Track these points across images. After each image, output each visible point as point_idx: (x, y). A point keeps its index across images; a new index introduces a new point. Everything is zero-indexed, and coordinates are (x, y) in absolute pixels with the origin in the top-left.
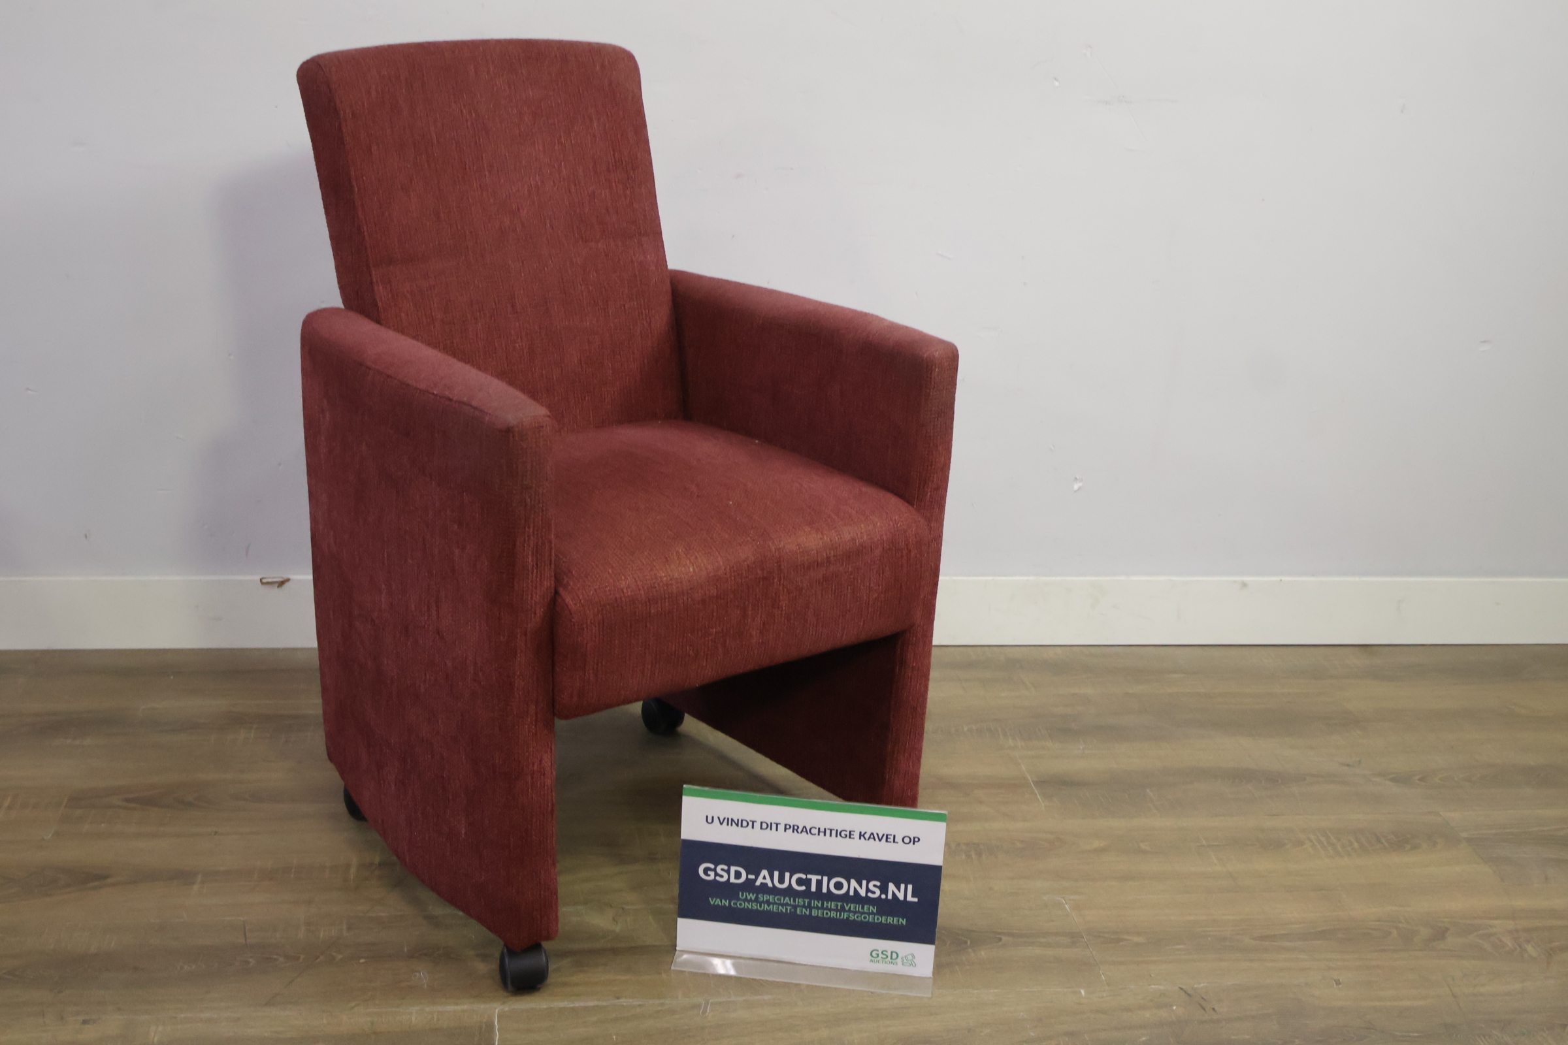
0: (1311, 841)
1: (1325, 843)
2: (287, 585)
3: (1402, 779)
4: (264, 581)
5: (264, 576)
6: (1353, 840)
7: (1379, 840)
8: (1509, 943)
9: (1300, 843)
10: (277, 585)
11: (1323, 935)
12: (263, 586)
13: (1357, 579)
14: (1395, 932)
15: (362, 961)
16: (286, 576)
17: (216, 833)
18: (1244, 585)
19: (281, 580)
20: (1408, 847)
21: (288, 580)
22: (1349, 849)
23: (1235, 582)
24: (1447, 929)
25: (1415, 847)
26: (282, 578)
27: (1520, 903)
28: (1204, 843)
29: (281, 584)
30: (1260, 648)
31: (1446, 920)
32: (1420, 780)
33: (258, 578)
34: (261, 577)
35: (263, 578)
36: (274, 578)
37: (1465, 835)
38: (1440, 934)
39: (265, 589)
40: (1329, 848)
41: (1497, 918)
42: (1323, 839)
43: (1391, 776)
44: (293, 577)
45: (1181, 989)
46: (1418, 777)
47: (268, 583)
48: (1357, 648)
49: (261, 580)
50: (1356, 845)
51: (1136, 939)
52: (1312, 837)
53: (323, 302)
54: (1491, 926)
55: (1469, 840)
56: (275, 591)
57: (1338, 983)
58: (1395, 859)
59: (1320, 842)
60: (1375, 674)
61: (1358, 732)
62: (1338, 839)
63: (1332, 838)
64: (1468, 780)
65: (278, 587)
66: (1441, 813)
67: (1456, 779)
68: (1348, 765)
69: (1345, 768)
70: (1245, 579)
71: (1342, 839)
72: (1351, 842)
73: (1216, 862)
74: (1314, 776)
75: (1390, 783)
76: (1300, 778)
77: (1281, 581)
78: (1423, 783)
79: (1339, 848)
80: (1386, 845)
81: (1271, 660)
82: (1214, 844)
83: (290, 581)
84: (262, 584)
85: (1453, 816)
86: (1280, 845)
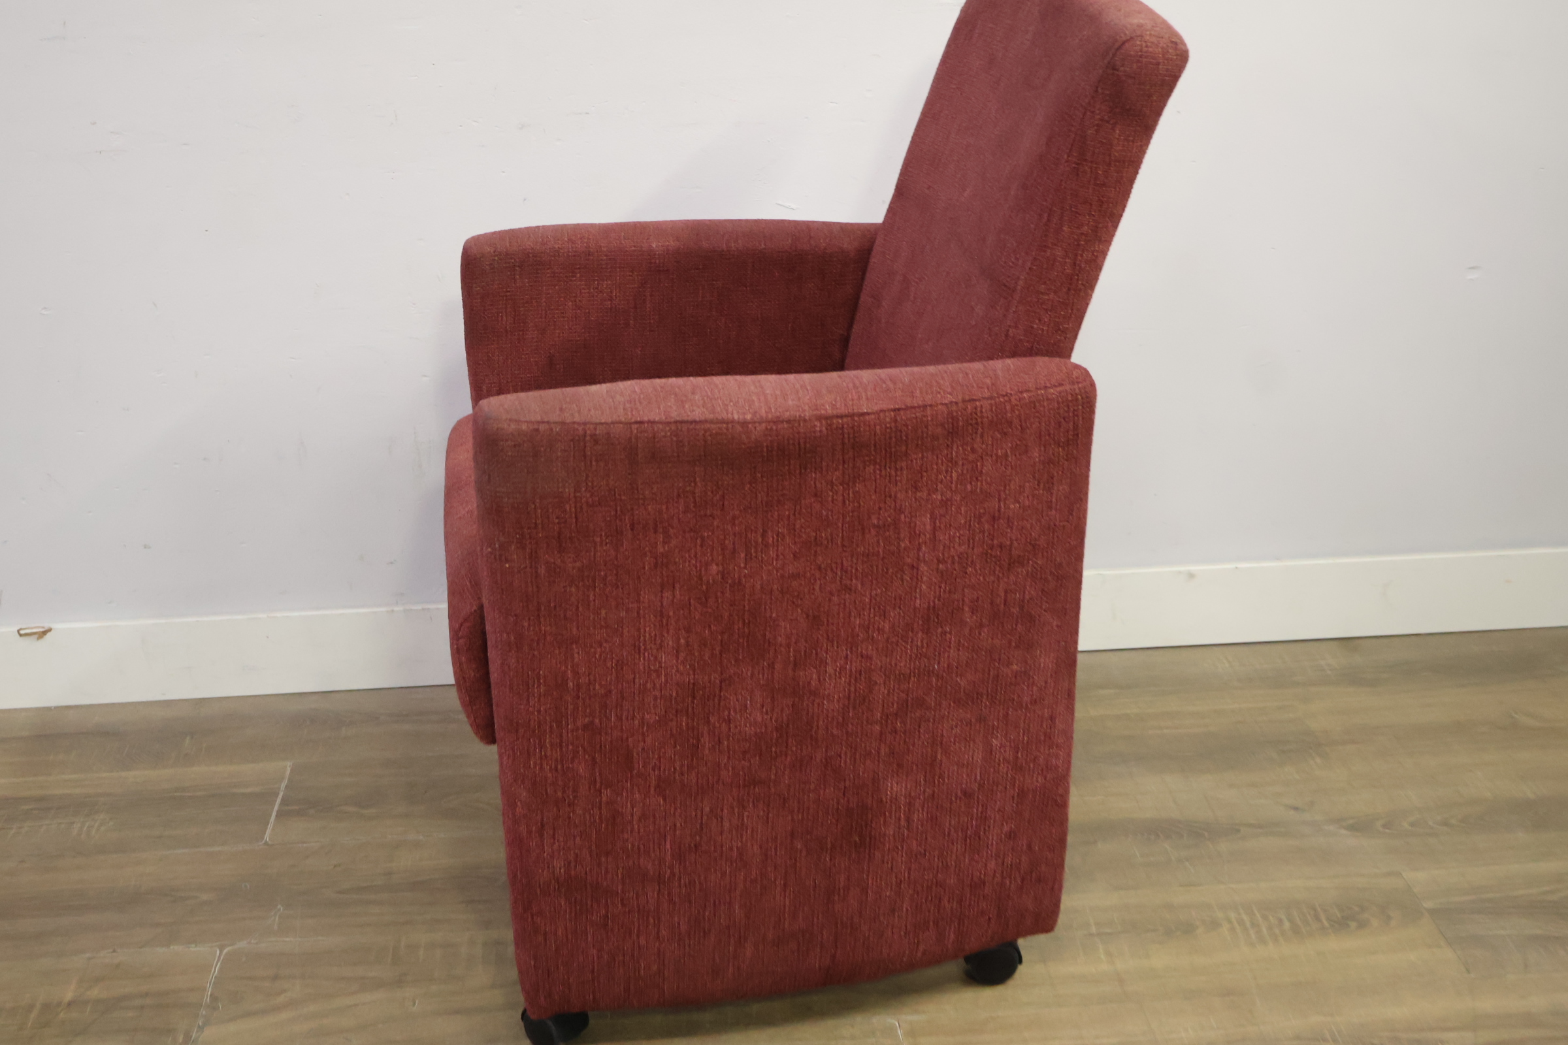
0: (1230, 922)
1: (1248, 924)
2: (49, 635)
3: (1360, 826)
4: (22, 632)
5: (23, 627)
6: (1284, 917)
7: (1317, 918)
9: (1214, 925)
10: (37, 636)
12: (22, 638)
13: (1330, 561)
16: (47, 626)
18: (1191, 576)
19: (42, 630)
20: (1353, 925)
21: (50, 630)
22: (1277, 931)
23: (1180, 572)
25: (1362, 925)
26: (43, 627)
27: (1488, 1004)
28: (1094, 930)
29: (42, 635)
30: (1214, 648)
32: (1384, 826)
33: (16, 629)
34: (18, 628)
35: (21, 629)
36: (32, 628)
37: (1428, 904)
39: (26, 641)
40: (1252, 931)
42: (1245, 917)
43: (1351, 822)
44: (53, 626)
46: (1382, 822)
47: (26, 635)
48: (1335, 643)
49: (18, 631)
50: (1287, 925)
52: (1233, 915)
53: (45, 308)
55: (1433, 912)
56: (32, 643)
58: (1333, 944)
59: (1241, 922)
60: (1352, 678)
61: (1318, 760)
62: (1265, 918)
63: (1258, 915)
64: (1445, 823)
65: (38, 639)
66: (1404, 874)
67: (1431, 823)
68: (1296, 809)
69: (1292, 812)
70: (1193, 568)
71: (1271, 918)
72: (1281, 921)
73: (1102, 957)
74: (1250, 825)
75: (1343, 832)
76: (1233, 830)
77: (1237, 568)
78: (1387, 831)
79: (1264, 930)
80: (1326, 923)
81: (1227, 665)
82: (1108, 930)
83: (52, 631)
84: (21, 635)
85: (1419, 877)
86: (1189, 929)
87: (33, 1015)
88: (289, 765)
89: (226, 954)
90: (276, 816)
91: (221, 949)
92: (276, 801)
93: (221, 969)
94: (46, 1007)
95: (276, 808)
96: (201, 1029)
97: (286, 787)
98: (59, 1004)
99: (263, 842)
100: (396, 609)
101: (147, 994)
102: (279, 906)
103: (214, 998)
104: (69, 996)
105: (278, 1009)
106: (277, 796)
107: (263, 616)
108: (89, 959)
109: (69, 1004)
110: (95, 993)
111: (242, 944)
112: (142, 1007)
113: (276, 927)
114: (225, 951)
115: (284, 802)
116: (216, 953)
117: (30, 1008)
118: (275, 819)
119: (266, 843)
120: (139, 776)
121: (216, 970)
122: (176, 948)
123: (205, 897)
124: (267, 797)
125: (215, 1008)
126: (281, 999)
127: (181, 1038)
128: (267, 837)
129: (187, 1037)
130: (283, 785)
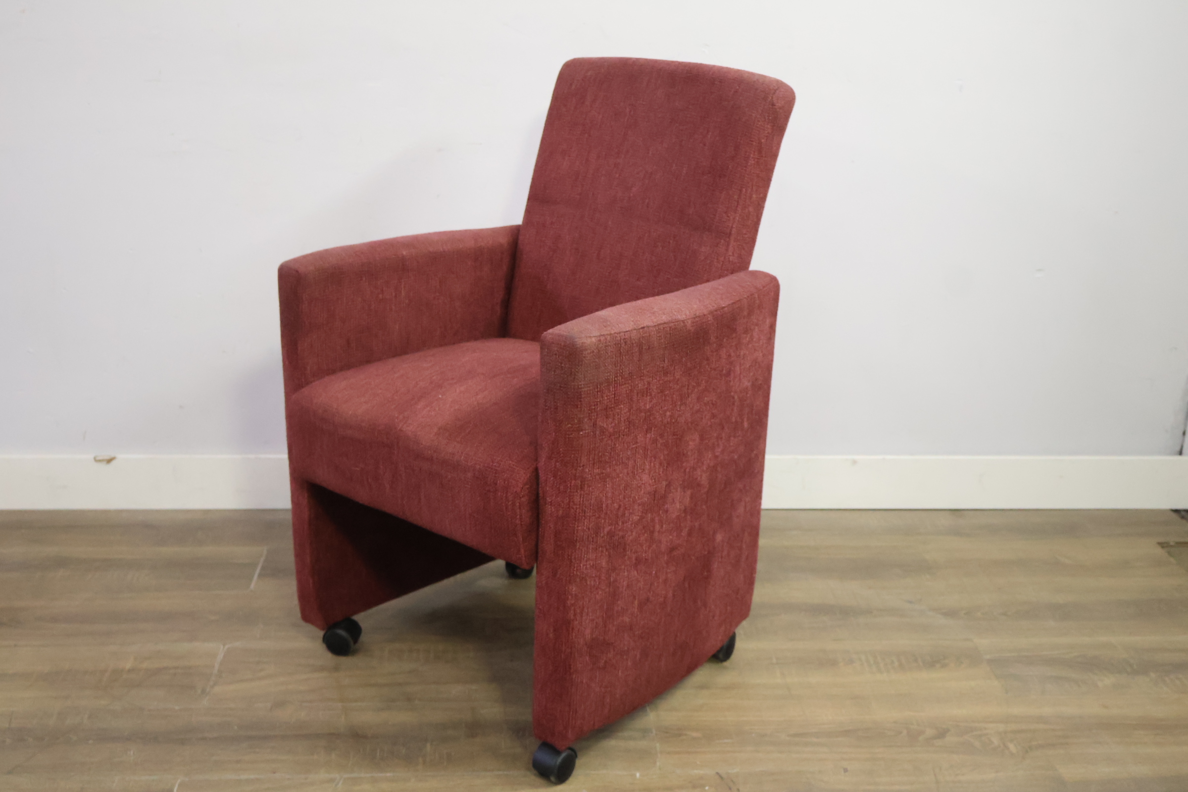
0: (861, 660)
1: (872, 662)
2: (113, 462)
3: (951, 613)
4: (97, 459)
5: (97, 455)
6: (895, 660)
7: (916, 661)
8: (996, 741)
9: (851, 662)
10: (106, 462)
11: (847, 733)
12: (96, 463)
14: (905, 732)
15: (91, 742)
16: (113, 456)
17: (15, 646)
19: (108, 458)
20: (938, 665)
21: (115, 458)
22: (890, 667)
23: (847, 460)
24: (947, 731)
25: (944, 666)
26: (110, 456)
27: (1016, 710)
28: (774, 661)
29: (109, 461)
30: (870, 511)
32: (966, 614)
33: (91, 457)
34: (94, 456)
35: (96, 457)
36: (105, 456)
37: (988, 657)
38: (942, 734)
39: (99, 465)
40: (874, 666)
41: (991, 722)
42: (871, 659)
43: (943, 611)
44: (117, 456)
45: (717, 773)
46: (964, 612)
47: (100, 461)
49: (94, 458)
50: (896, 664)
51: (695, 734)
52: (863, 657)
54: (985, 729)
55: (990, 662)
56: (103, 467)
57: (846, 770)
58: (925, 675)
59: (868, 661)
62: (884, 660)
63: (879, 658)
64: (1004, 614)
65: (107, 464)
66: (974, 640)
67: (995, 614)
68: (910, 602)
69: (907, 604)
70: (856, 457)
71: (887, 659)
72: (892, 661)
73: (779, 676)
74: (880, 610)
75: (940, 616)
76: (868, 612)
77: (884, 459)
78: (967, 617)
79: (882, 665)
80: (922, 665)
81: (876, 522)
82: (782, 662)
84: (96, 461)
85: (983, 642)
86: (833, 663)
87: (107, 675)
88: (265, 549)
90: (258, 576)
91: (224, 645)
92: (257, 568)
93: (224, 656)
94: (115, 671)
95: (258, 571)
96: (212, 687)
97: (264, 561)
98: (123, 670)
99: (250, 590)
101: (178, 667)
102: (260, 625)
103: (220, 672)
104: (128, 666)
105: (260, 679)
106: (258, 566)
107: (253, 457)
108: (141, 647)
109: (129, 671)
110: (145, 665)
111: (238, 644)
112: (176, 674)
113: (258, 636)
114: (227, 647)
115: (263, 568)
116: (221, 648)
117: (105, 671)
118: (257, 578)
120: (169, 551)
121: (220, 657)
122: (196, 644)
123: (213, 617)
124: (251, 566)
125: (221, 677)
126: (262, 674)
127: (199, 691)
128: (252, 586)
129: (203, 691)
130: (262, 560)
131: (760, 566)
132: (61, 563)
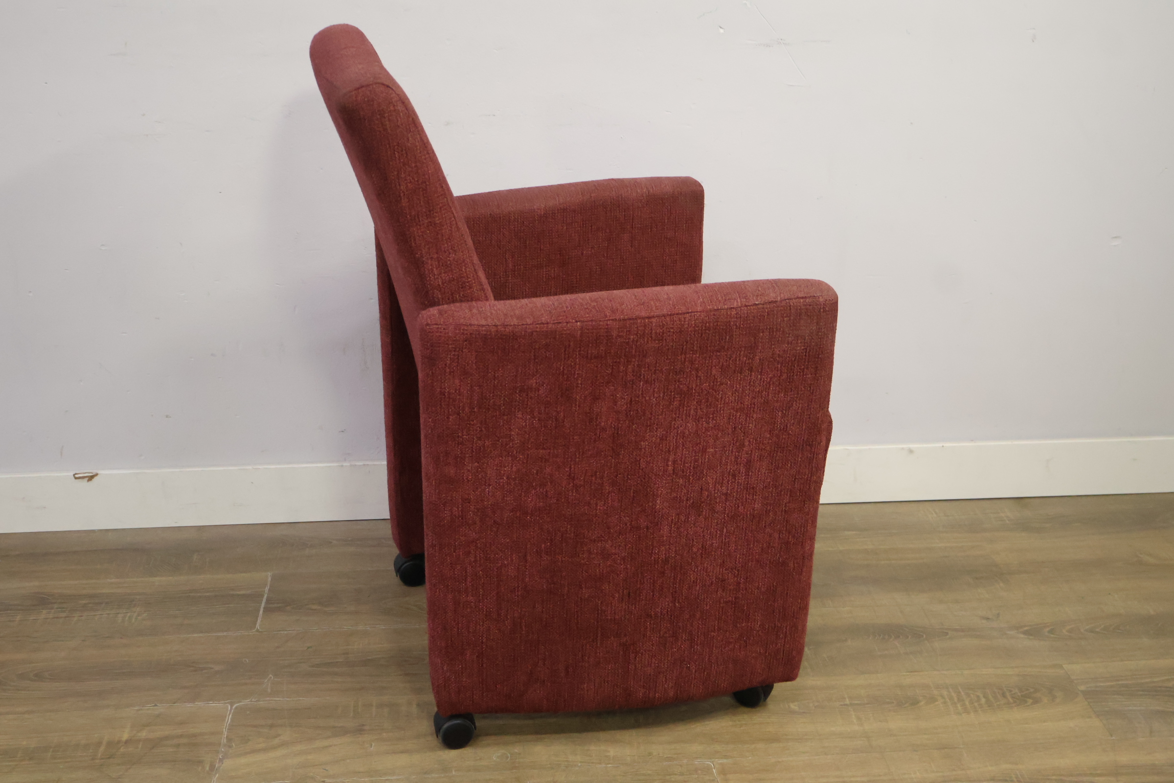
0: (943, 697)
1: (956, 700)
2: (96, 478)
3: (1034, 632)
4: (76, 476)
5: (77, 472)
6: (981, 696)
7: (1004, 695)
9: (932, 700)
10: (87, 479)
12: (76, 480)
13: (1009, 443)
16: (95, 472)
18: (911, 451)
19: (91, 475)
20: (1030, 701)
21: (97, 475)
22: (976, 704)
23: (903, 449)
25: (1036, 701)
26: (91, 473)
27: (1124, 758)
28: (847, 702)
29: (91, 478)
30: (926, 503)
31: (1054, 777)
32: (1051, 631)
33: (72, 474)
34: (74, 473)
35: (76, 474)
36: (83, 473)
37: (1082, 688)
39: (80, 483)
40: (959, 705)
42: (953, 694)
43: (1026, 628)
44: (99, 472)
46: (1048, 629)
47: (80, 478)
48: (1012, 501)
49: (74, 475)
50: (983, 700)
52: (945, 693)
53: (103, 245)
55: (1086, 694)
56: (84, 484)
58: (1017, 714)
59: (951, 698)
60: (1024, 526)
61: (1002, 585)
62: (968, 695)
63: (963, 693)
64: (1091, 631)
65: (88, 481)
66: (1064, 666)
67: (1082, 630)
68: (988, 619)
69: (984, 621)
70: (912, 446)
71: (972, 696)
72: (978, 697)
73: (855, 721)
74: (956, 630)
75: (1022, 636)
76: (943, 633)
77: (943, 446)
78: (1052, 636)
79: (967, 703)
80: (1011, 700)
81: (935, 515)
82: (856, 702)
83: (98, 475)
84: (76, 478)
85: (1076, 668)
86: (914, 702)
87: (102, 749)
88: (270, 574)
89: (236, 708)
90: (263, 611)
91: (232, 704)
92: (262, 600)
93: (232, 720)
94: (110, 744)
95: (263, 605)
96: (221, 760)
97: (269, 590)
98: (119, 742)
99: (256, 629)
100: (345, 464)
101: (181, 736)
102: (271, 676)
103: (229, 740)
104: (125, 736)
105: (274, 748)
106: (263, 597)
107: (250, 467)
108: (138, 710)
109: (127, 742)
110: (143, 734)
111: (246, 702)
112: (178, 745)
113: (269, 690)
114: (234, 707)
115: (268, 601)
116: (228, 708)
117: (99, 744)
118: (263, 614)
119: (258, 631)
120: (162, 581)
121: (229, 720)
122: (199, 704)
123: (217, 668)
124: (256, 597)
125: (230, 747)
126: (276, 741)
127: (207, 768)
128: (258, 626)
129: (212, 767)
130: (267, 589)
131: (816, 578)
132: (42, 601)
